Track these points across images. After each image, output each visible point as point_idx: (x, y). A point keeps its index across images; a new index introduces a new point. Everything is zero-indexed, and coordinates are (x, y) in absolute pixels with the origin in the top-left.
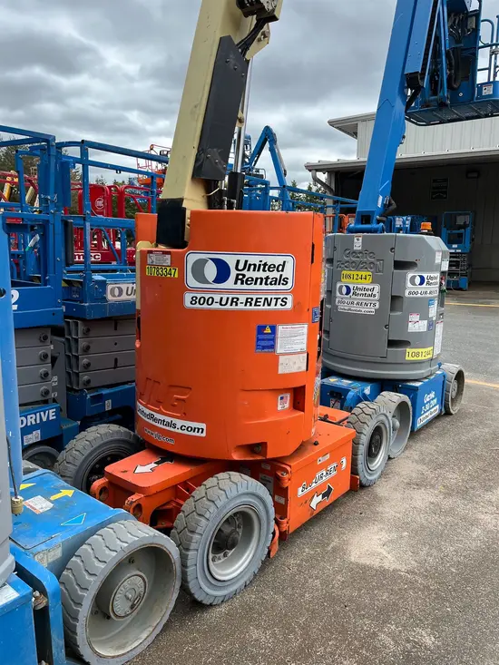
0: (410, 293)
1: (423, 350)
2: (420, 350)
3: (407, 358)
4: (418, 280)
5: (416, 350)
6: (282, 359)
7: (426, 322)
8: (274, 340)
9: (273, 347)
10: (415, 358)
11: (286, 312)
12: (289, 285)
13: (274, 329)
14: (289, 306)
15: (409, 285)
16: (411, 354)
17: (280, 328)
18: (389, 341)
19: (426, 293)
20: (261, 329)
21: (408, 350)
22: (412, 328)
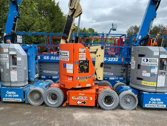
0: (143, 64)
1: (149, 83)
2: (147, 82)
3: (142, 84)
4: (145, 60)
5: (145, 82)
6: (67, 70)
7: (149, 74)
8: (66, 66)
9: (66, 67)
10: (145, 84)
11: (68, 61)
12: (68, 57)
13: (66, 64)
14: (68, 60)
15: (142, 61)
16: (143, 83)
17: (67, 64)
18: (137, 78)
19: (149, 64)
20: (64, 64)
21: (142, 81)
22: (143, 74)
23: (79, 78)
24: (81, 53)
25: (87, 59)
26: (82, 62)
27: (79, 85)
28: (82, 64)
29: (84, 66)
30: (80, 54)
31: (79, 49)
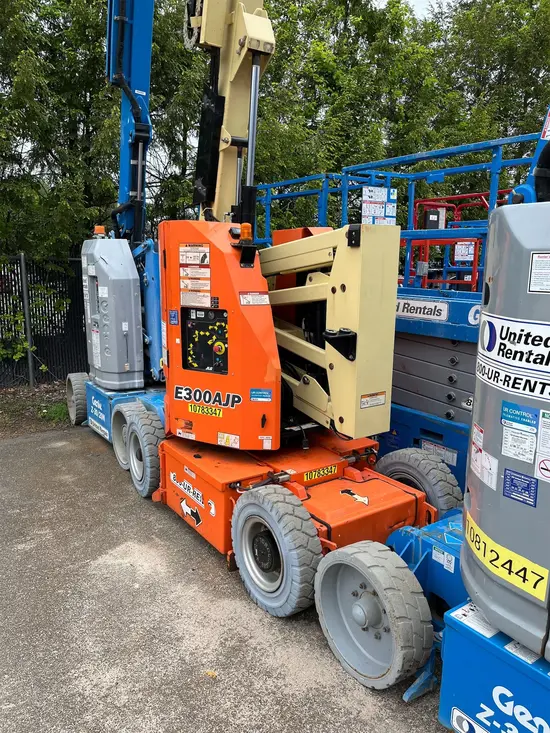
23: (184, 393)
24: (189, 270)
25: (214, 300)
26: (201, 315)
27: (189, 426)
28: (201, 324)
29: (210, 337)
30: (182, 272)
31: (182, 249)
